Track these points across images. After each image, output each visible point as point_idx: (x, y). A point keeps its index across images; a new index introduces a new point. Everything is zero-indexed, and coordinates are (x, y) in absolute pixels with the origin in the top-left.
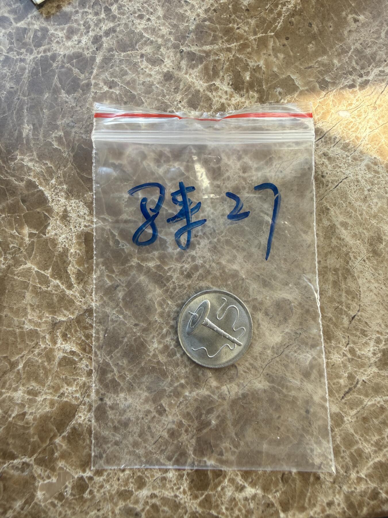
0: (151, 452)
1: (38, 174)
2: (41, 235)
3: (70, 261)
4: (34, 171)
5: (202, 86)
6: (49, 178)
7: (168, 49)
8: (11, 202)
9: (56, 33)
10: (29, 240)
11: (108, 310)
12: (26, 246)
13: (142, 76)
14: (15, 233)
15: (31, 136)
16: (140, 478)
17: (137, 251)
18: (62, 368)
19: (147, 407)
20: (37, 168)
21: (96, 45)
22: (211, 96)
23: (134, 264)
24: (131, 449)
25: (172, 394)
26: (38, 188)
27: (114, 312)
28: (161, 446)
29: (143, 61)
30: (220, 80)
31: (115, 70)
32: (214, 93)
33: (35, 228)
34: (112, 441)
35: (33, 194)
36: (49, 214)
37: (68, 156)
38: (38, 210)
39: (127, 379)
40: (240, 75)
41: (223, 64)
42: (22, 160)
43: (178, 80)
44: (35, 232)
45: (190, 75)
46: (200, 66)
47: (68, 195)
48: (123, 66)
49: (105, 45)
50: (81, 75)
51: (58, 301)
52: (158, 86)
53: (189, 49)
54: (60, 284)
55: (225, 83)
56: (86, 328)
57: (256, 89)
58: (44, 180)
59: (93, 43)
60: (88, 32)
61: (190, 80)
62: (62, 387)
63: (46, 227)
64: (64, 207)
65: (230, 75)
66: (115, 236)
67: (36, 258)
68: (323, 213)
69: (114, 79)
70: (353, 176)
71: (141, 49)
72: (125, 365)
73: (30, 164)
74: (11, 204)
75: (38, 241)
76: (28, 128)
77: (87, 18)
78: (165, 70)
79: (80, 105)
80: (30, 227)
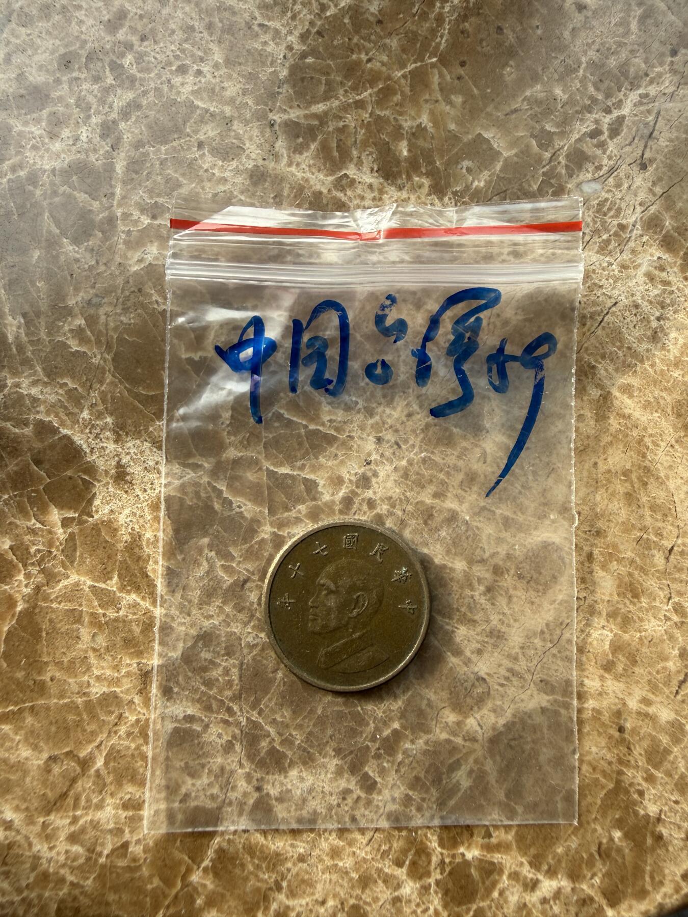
0: (365, 860)
1: (53, 406)
2: (85, 517)
3: (149, 556)
4: (45, 402)
5: (323, 183)
6: (76, 410)
7: (247, 123)
8: (15, 468)
9: (27, 129)
10: (65, 532)
11: (236, 628)
12: (61, 544)
13: (208, 185)
14: (34, 524)
15: (24, 338)
16: (355, 907)
17: (267, 511)
18: (175, 750)
19: (343, 784)
20: (51, 395)
21: (108, 140)
22: (344, 199)
23: (266, 536)
24: (329, 862)
25: (382, 751)
26: (60, 432)
27: (249, 630)
28: (380, 846)
29: (204, 154)
30: (356, 165)
31: (155, 181)
32: (349, 193)
33: (70, 508)
34: (292, 857)
35: (52, 447)
36: (90, 476)
37: (102, 362)
38: (69, 473)
39: (297, 742)
40: (389, 149)
41: (356, 132)
42: (18, 385)
43: (279, 180)
44: (71, 514)
45: (298, 165)
46: (313, 146)
47: (119, 435)
48: (169, 171)
49: (127, 137)
50: (93, 202)
51: (142, 632)
52: (243, 198)
53: (286, 117)
54: (139, 600)
55: (366, 169)
56: (204, 669)
57: (424, 171)
58: (67, 415)
59: (103, 136)
60: (89, 117)
61: (300, 175)
62: (184, 782)
63: (90, 502)
64: (116, 458)
65: (371, 153)
66: (221, 492)
67: (84, 562)
68: (586, 375)
69: (157, 199)
70: (626, 299)
71: (196, 132)
72: (287, 720)
73: (34, 391)
74: (16, 472)
75: (81, 530)
76: (15, 322)
77: (81, 91)
78: (250, 165)
79: (104, 261)
80: (61, 507)
